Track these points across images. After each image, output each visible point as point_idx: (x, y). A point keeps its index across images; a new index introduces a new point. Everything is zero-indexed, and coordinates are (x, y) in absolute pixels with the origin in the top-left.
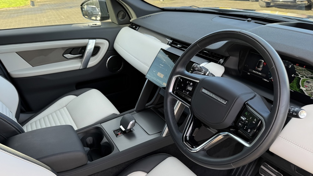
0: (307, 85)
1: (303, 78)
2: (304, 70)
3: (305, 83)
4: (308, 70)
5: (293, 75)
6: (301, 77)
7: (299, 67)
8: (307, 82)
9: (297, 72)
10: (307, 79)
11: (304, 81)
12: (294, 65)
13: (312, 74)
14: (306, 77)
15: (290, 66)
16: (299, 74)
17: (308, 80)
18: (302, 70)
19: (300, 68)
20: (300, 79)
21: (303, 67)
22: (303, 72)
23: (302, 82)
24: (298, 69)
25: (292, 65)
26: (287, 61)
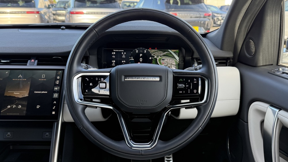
0: (163, 62)
1: (158, 58)
2: (157, 51)
3: (162, 61)
4: (159, 50)
5: (150, 58)
6: (157, 57)
7: (152, 50)
8: (162, 60)
9: (152, 55)
11: (160, 60)
12: (148, 50)
13: (163, 53)
14: (160, 56)
15: (145, 52)
16: (154, 56)
17: (162, 58)
18: (155, 52)
19: (153, 50)
20: (157, 59)
22: (157, 53)
23: (159, 61)
24: (152, 52)
25: (146, 50)
26: (141, 48)
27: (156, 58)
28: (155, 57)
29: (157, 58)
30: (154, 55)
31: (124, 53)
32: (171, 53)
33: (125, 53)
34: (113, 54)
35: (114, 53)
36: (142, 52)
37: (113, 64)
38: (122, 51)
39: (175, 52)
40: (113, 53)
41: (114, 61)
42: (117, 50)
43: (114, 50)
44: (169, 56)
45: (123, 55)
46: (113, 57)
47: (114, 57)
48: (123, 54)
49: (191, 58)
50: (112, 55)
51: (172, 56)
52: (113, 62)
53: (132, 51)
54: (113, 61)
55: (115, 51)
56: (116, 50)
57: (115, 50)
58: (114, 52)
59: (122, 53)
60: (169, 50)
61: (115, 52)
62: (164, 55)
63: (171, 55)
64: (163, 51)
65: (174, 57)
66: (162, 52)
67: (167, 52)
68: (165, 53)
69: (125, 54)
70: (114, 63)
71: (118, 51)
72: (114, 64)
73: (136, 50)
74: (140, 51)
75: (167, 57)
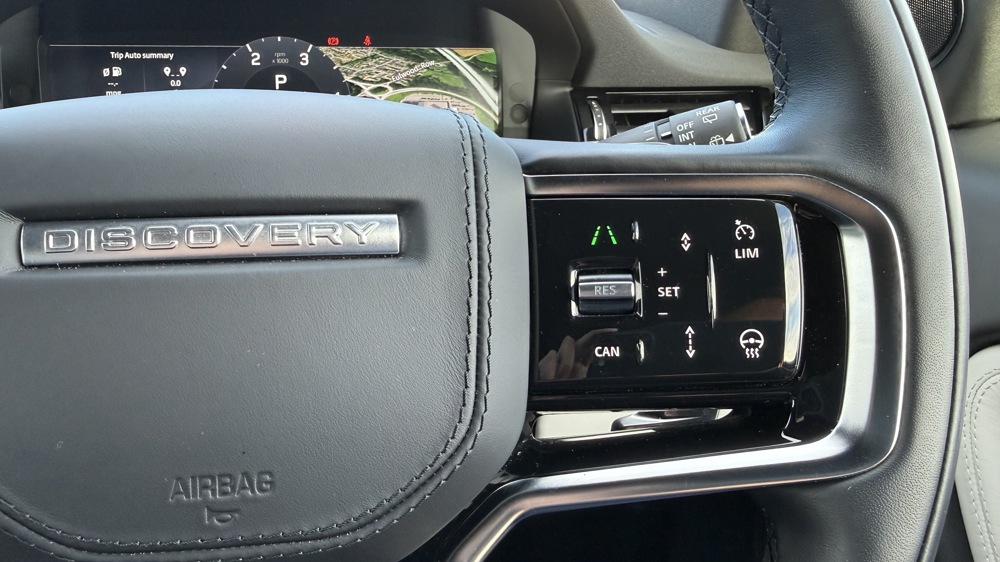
1: (384, 95)
2: (373, 57)
4: (387, 52)
6: (375, 91)
7: (343, 49)
9: (347, 79)
10: (404, 95)
12: (322, 49)
13: (411, 67)
14: (396, 86)
15: (305, 60)
16: (360, 84)
17: (408, 99)
18: (365, 59)
19: (353, 53)
21: (360, 43)
22: (374, 69)
24: (345, 60)
25: (309, 51)
26: (279, 39)
27: (370, 94)
28: (366, 90)
29: (376, 96)
30: (356, 78)
31: (175, 71)
32: (452, 67)
33: (183, 71)
34: (111, 78)
35: (117, 72)
36: (286, 61)
38: (166, 56)
39: (476, 64)
40: (106, 72)
42: (131, 52)
43: (116, 50)
44: (446, 87)
45: (173, 83)
46: (108, 93)
48: (170, 78)
49: (568, 89)
50: (104, 83)
51: (462, 85)
53: (223, 55)
55: (120, 56)
56: (127, 55)
57: (123, 51)
58: (117, 62)
59: (167, 71)
60: (444, 51)
61: (122, 63)
62: (417, 81)
63: (453, 80)
64: (406, 55)
65: (469, 90)
66: (401, 60)
67: (432, 63)
68: (423, 65)
69: (181, 78)
71: (137, 56)
73: (250, 50)
74: (275, 58)
75: (433, 92)
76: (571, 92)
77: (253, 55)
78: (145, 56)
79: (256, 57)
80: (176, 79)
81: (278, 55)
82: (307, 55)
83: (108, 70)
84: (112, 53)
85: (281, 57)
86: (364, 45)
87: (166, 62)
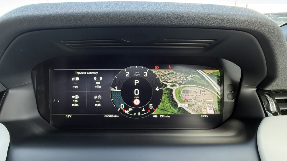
0: (186, 98)
1: (176, 88)
2: (171, 73)
3: (183, 96)
4: (177, 71)
5: (157, 89)
6: (172, 86)
7: (160, 70)
8: (184, 92)
9: (162, 81)
10: (183, 87)
11: (179, 93)
12: (152, 70)
13: (186, 77)
14: (180, 84)
15: (146, 74)
16: (166, 83)
17: (184, 89)
18: (169, 74)
19: (163, 72)
20: (172, 90)
21: (167, 68)
22: (172, 78)
23: (176, 95)
24: (161, 74)
25: (147, 71)
26: (137, 67)
27: (170, 88)
28: (169, 86)
29: (172, 88)
30: (165, 81)
31: (98, 78)
32: (202, 77)
33: (101, 79)
34: (75, 81)
35: (77, 79)
36: (139, 75)
37: (74, 103)
38: (95, 73)
39: (211, 75)
41: (77, 97)
42: (83, 71)
43: (77, 71)
44: (200, 84)
45: (97, 83)
46: (74, 87)
47: (77, 87)
48: (96, 81)
49: (255, 89)
50: (72, 83)
51: (206, 84)
52: (75, 99)
53: (116, 73)
54: (73, 97)
55: (78, 73)
56: (81, 73)
57: (80, 71)
58: (77, 75)
59: (95, 79)
60: (199, 71)
61: (79, 76)
62: (188, 82)
63: (202, 82)
64: (184, 73)
65: (210, 86)
66: (182, 74)
67: (194, 75)
68: (191, 76)
69: (100, 81)
70: (76, 101)
71: (85, 73)
72: (76, 103)
73: (126, 71)
74: (135, 74)
75: (195, 87)
76: (256, 90)
77: (127, 73)
78: (88, 73)
79: (128, 73)
80: (98, 81)
81: (136, 72)
82: (147, 73)
83: (74, 78)
84: (76, 72)
85: (137, 73)
86: (169, 69)
87: (95, 75)
